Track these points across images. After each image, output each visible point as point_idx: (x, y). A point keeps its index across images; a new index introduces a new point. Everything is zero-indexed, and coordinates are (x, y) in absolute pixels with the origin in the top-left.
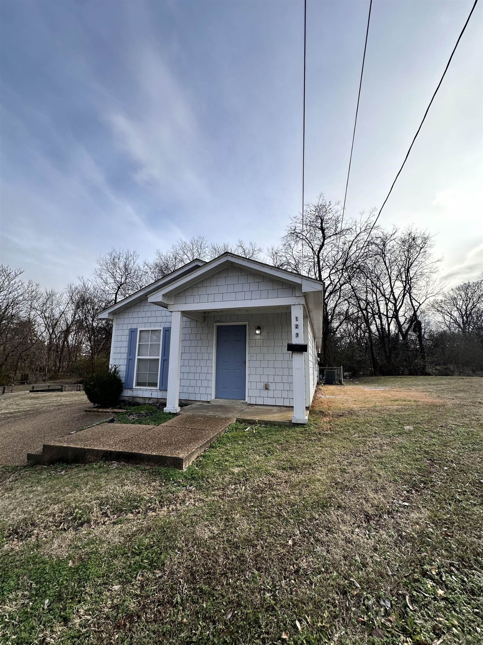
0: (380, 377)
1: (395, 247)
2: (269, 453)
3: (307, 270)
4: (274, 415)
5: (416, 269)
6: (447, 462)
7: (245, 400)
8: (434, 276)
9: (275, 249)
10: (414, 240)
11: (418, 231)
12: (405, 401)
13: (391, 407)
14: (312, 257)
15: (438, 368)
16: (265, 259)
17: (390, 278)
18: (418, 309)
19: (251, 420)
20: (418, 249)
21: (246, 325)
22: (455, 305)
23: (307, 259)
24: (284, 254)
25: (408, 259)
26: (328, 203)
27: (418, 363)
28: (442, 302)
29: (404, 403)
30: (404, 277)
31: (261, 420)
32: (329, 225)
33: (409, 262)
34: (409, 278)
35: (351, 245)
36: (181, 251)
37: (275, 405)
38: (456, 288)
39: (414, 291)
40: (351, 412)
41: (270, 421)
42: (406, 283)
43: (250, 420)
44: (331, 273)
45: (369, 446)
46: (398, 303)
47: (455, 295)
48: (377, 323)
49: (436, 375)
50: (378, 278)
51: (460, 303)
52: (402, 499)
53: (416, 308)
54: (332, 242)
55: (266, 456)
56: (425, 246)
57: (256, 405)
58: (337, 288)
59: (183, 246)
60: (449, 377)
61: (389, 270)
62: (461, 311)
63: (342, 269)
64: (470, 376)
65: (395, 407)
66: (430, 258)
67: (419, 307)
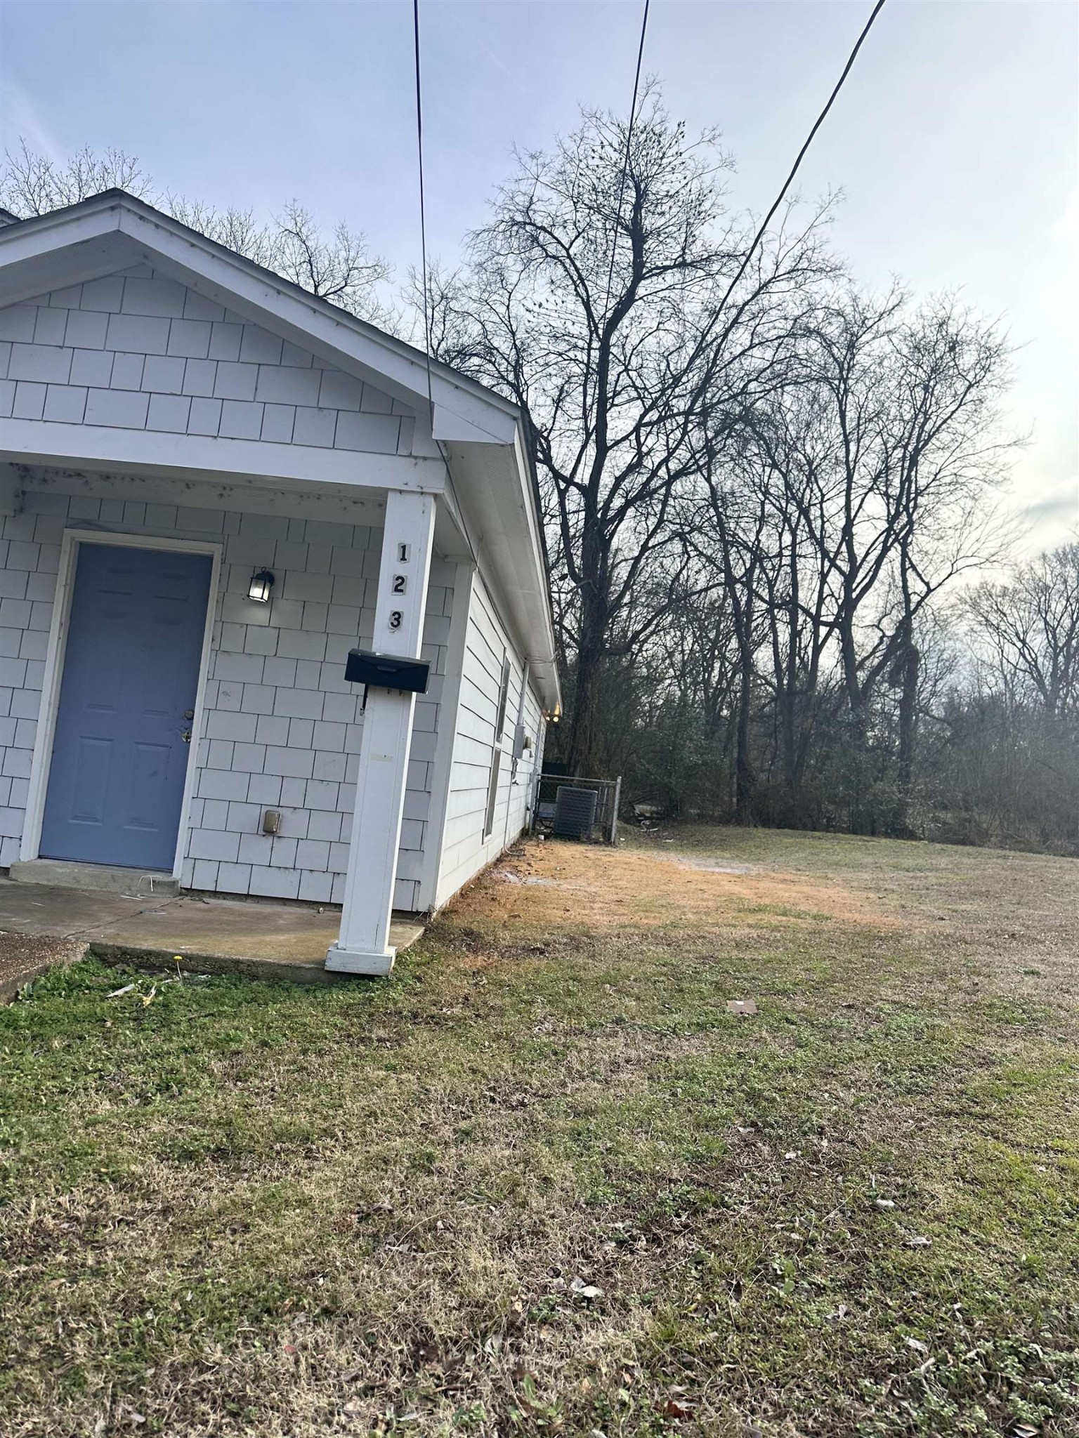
0: (752, 830)
1: (886, 363)
2: (164, 1088)
3: (555, 393)
4: (268, 938)
5: (941, 461)
6: (805, 1133)
7: (170, 871)
8: (992, 495)
9: (443, 279)
10: (952, 349)
11: (971, 319)
12: (784, 914)
13: (724, 930)
14: (580, 343)
15: (942, 815)
16: (395, 315)
17: (850, 478)
18: (919, 604)
19: (157, 954)
20: (960, 386)
21: (209, 559)
22: (1042, 611)
23: (563, 346)
24: (472, 307)
25: (921, 419)
26: (672, 128)
27: (884, 792)
28: (1004, 595)
29: (775, 920)
30: (897, 482)
31: (199, 958)
32: (662, 221)
33: (922, 427)
34: (913, 489)
35: (735, 321)
36: (22, 202)
37: (297, 901)
38: (1056, 554)
39: (920, 540)
40: (582, 941)
41: (237, 962)
42: (898, 504)
43: (149, 953)
44: (646, 420)
45: (569, 1069)
46: (861, 575)
47: (1049, 577)
48: (780, 639)
49: (932, 840)
50: (812, 473)
51: (1058, 606)
52: (586, 1271)
53: (915, 599)
54: (666, 293)
55: (146, 1101)
56: (985, 382)
57: (215, 894)
58: (656, 483)
59: (33, 179)
60: (968, 849)
61: (853, 447)
62: (1054, 637)
63: (688, 413)
64: (1031, 851)
65: (740, 933)
66: (992, 427)
67: (923, 599)
